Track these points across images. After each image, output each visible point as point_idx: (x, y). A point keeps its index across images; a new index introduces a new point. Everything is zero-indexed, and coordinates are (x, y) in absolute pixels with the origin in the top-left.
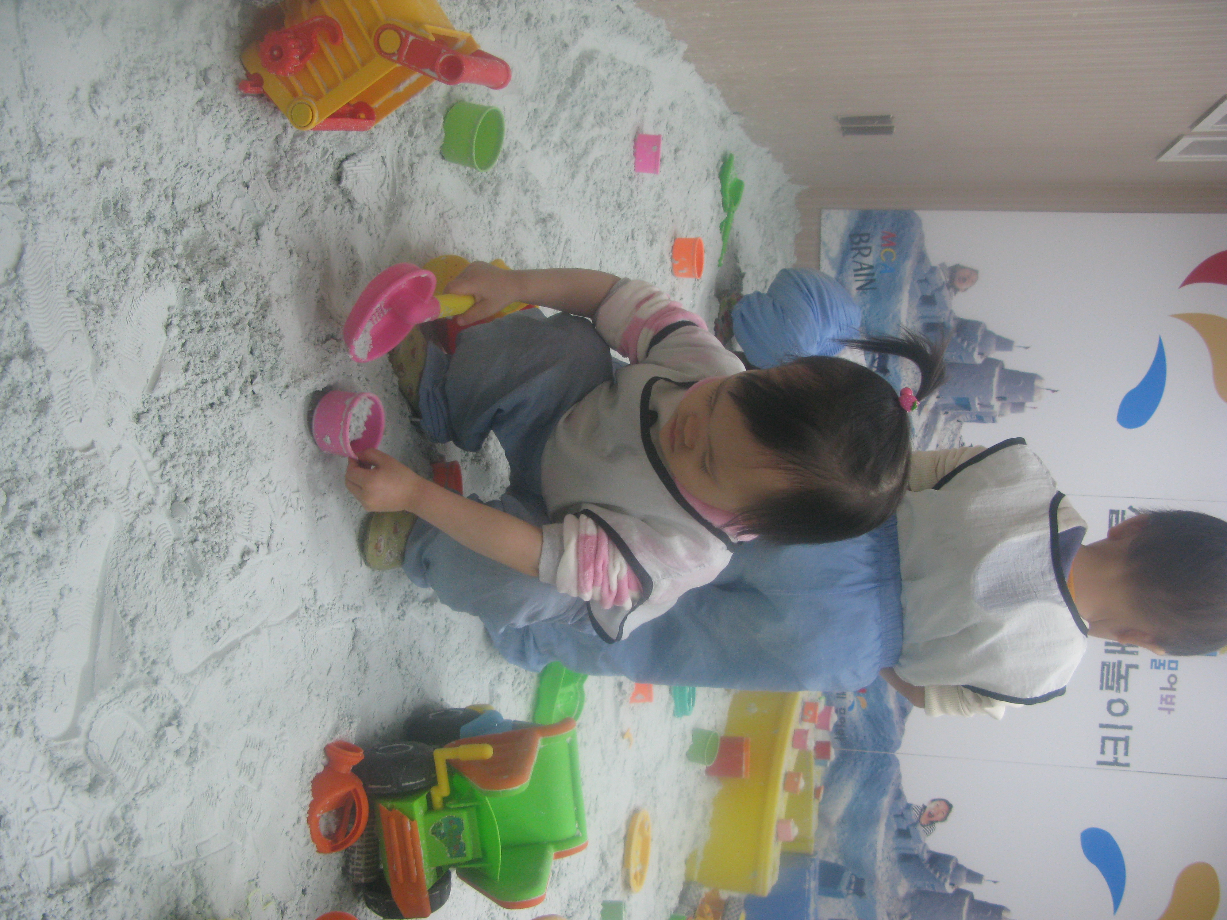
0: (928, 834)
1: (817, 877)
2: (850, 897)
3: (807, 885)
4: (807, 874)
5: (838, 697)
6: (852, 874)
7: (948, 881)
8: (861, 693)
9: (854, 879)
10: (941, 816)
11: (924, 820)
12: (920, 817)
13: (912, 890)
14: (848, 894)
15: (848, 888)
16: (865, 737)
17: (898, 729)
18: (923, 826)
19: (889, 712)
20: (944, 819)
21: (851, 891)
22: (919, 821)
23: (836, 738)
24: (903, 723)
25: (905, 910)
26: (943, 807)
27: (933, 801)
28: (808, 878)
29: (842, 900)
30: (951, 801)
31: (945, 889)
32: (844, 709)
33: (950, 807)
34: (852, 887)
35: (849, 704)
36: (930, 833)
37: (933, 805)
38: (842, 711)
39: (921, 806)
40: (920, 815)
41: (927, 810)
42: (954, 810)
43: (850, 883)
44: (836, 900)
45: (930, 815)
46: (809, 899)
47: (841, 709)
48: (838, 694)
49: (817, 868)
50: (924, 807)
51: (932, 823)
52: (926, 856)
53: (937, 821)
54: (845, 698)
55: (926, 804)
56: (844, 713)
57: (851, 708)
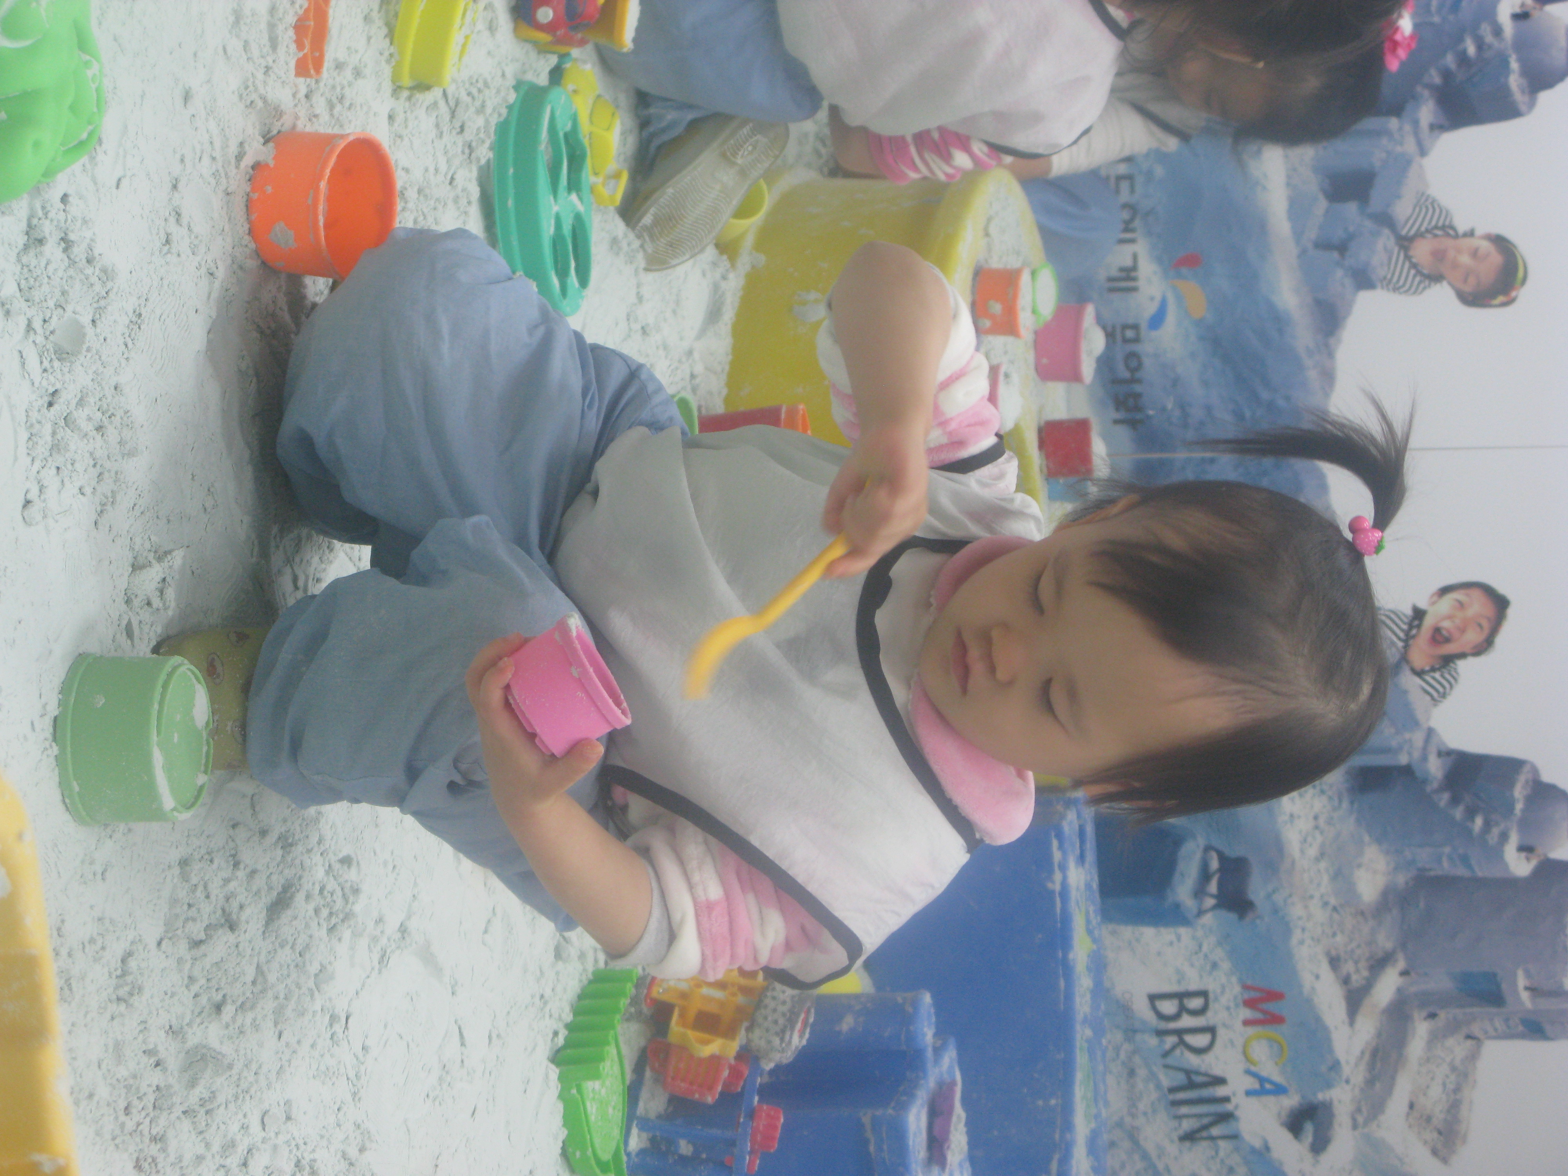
0: (1439, 696)
1: (1091, 856)
2: (1208, 919)
3: (1058, 876)
4: (1055, 843)
5: (1112, 290)
6: (1208, 849)
7: (1514, 840)
8: (1184, 270)
9: (1214, 864)
10: (1473, 637)
11: (1420, 656)
12: (1406, 647)
13: (1401, 879)
14: (1200, 913)
15: (1199, 892)
16: (1208, 409)
17: (1312, 375)
18: (1419, 674)
19: (1280, 320)
20: (1485, 646)
21: (1210, 902)
22: (1404, 658)
23: (1116, 422)
24: (1331, 355)
25: (1385, 942)
26: (1478, 606)
27: (1445, 591)
28: (1057, 855)
29: (1183, 931)
30: (1502, 588)
31: (1506, 866)
32: (1135, 327)
33: (1500, 604)
34: (1213, 887)
35: (1151, 309)
36: (1444, 696)
37: (1446, 604)
38: (1130, 334)
39: (1409, 612)
40: (1408, 639)
41: (1429, 622)
42: (1511, 612)
43: (1205, 876)
44: (1167, 934)
45: (1438, 637)
46: (1066, 919)
47: (1125, 327)
48: (1111, 279)
49: (1090, 829)
50: (1419, 614)
51: (1447, 661)
52: (1435, 768)
53: (1463, 656)
54: (1134, 289)
55: (1422, 605)
56: (1137, 340)
57: (1157, 320)
